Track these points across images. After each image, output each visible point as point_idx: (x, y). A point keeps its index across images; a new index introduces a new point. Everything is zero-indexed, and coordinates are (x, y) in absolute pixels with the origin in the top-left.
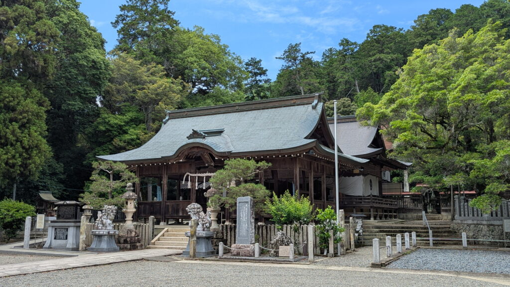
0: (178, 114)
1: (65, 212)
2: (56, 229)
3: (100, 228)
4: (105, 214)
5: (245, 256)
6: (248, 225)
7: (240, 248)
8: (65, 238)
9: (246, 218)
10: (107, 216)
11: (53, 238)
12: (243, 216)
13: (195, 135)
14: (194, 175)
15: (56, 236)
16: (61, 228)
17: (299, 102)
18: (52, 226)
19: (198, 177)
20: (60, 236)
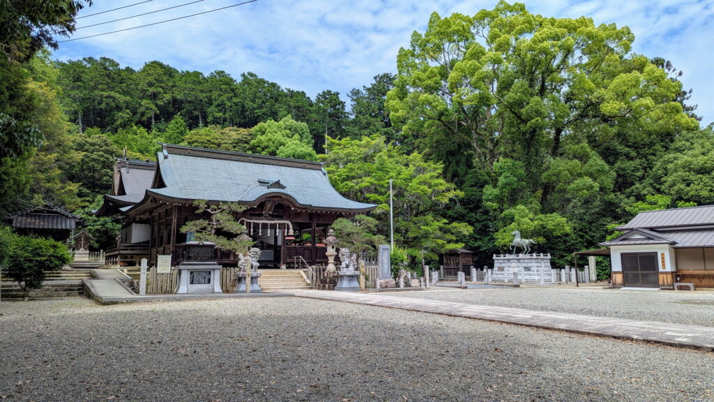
0: (178, 150)
1: (198, 253)
2: (191, 272)
6: (388, 266)
7: (387, 282)
8: (207, 282)
9: (387, 261)
11: (189, 282)
12: (385, 259)
13: (277, 186)
14: (249, 221)
15: (193, 281)
16: (200, 271)
17: (308, 166)
18: (188, 270)
19: (254, 223)
20: (199, 280)
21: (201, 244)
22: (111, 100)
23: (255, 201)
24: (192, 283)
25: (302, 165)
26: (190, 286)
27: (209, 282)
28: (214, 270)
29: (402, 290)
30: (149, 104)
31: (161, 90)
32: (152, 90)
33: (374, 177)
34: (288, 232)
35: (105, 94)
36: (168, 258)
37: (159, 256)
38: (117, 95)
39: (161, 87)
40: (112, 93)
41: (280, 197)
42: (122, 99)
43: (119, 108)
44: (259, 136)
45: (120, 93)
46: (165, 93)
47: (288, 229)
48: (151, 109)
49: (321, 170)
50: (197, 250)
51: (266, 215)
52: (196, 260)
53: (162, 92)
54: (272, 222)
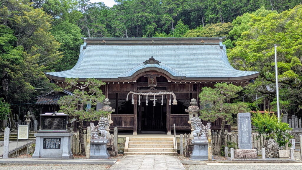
0: (96, 42)
1: (53, 123)
2: (44, 139)
3: (96, 137)
4: (102, 126)
5: (251, 158)
6: (249, 135)
7: (246, 152)
8: (57, 147)
9: (247, 129)
10: (105, 126)
11: (42, 147)
12: (244, 128)
13: (152, 61)
14: (137, 94)
15: (45, 146)
16: (52, 138)
17: (206, 42)
18: (41, 137)
19: (141, 95)
20: (50, 146)
21: (54, 115)
22: (143, 18)
23: (132, 76)
24: (45, 148)
25: (201, 42)
26: (43, 151)
27: (59, 147)
28: (63, 137)
29: (263, 161)
30: (168, 16)
31: (175, 6)
32: (169, 7)
33: (283, 45)
34: (172, 102)
35: (139, 15)
36: (27, 127)
37: (19, 126)
38: (146, 14)
39: (175, 4)
40: (144, 14)
41: (155, 71)
42: (150, 16)
43: (149, 23)
44: (235, 27)
45: (149, 13)
46: (178, 7)
47: (172, 99)
48: (169, 20)
49: (219, 44)
50: (51, 120)
51: (152, 88)
52: (50, 128)
53: (176, 7)
54: (158, 94)
